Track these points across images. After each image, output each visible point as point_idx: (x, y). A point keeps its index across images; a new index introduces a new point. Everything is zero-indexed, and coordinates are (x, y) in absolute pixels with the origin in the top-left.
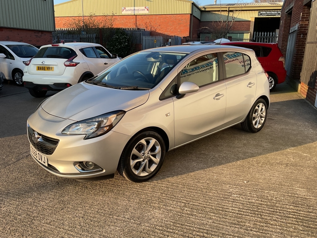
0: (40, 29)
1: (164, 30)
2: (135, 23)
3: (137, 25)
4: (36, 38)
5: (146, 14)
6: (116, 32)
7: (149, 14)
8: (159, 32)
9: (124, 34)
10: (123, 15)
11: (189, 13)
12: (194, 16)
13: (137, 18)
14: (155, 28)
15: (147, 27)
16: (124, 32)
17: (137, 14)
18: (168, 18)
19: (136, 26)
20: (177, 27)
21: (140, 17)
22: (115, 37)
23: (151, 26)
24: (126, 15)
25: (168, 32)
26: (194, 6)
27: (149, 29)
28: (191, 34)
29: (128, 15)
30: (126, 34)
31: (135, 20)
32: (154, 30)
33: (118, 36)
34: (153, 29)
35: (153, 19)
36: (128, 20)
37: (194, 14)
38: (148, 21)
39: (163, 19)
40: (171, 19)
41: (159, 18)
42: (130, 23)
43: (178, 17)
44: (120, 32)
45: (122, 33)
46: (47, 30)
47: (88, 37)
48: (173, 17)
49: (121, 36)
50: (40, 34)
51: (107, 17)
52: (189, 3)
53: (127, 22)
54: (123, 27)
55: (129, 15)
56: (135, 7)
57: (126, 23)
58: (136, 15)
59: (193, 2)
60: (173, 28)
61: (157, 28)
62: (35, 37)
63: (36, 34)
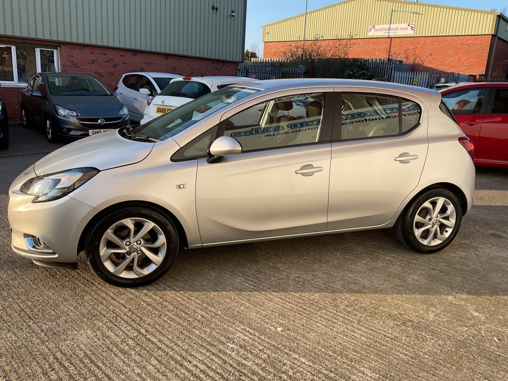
0: (220, 58)
1: (438, 63)
2: (388, 50)
3: (391, 54)
4: (214, 71)
5: (409, 36)
6: (351, 65)
7: (415, 36)
8: (429, 65)
9: (363, 69)
10: (370, 37)
11: (489, 33)
12: (499, 38)
13: (392, 43)
14: (422, 59)
15: (407, 58)
16: (364, 64)
17: (393, 36)
18: (449, 42)
19: (389, 55)
20: (463, 57)
21: (397, 41)
22: (348, 73)
23: (414, 56)
24: (375, 37)
25: (444, 66)
26: (501, 21)
27: (411, 61)
28: (488, 71)
29: (377, 37)
30: (368, 68)
31: (388, 46)
32: (420, 62)
33: (352, 71)
34: (418, 61)
35: (419, 44)
36: (377, 45)
37: (499, 35)
38: (411, 47)
39: (437, 44)
40: (453, 43)
41: (430, 42)
42: (379, 50)
43: (468, 40)
44: (357, 65)
45: (360, 66)
46: (231, 59)
47: (294, 71)
48: (457, 41)
49: (358, 71)
50: (221, 64)
51: (341, 41)
52: (492, 15)
53: (375, 49)
54: (366, 57)
55: (380, 37)
56: (391, 24)
57: (373, 51)
58: (391, 38)
59: (499, 14)
60: (454, 60)
61: (426, 59)
62: (213, 69)
63: (215, 65)
